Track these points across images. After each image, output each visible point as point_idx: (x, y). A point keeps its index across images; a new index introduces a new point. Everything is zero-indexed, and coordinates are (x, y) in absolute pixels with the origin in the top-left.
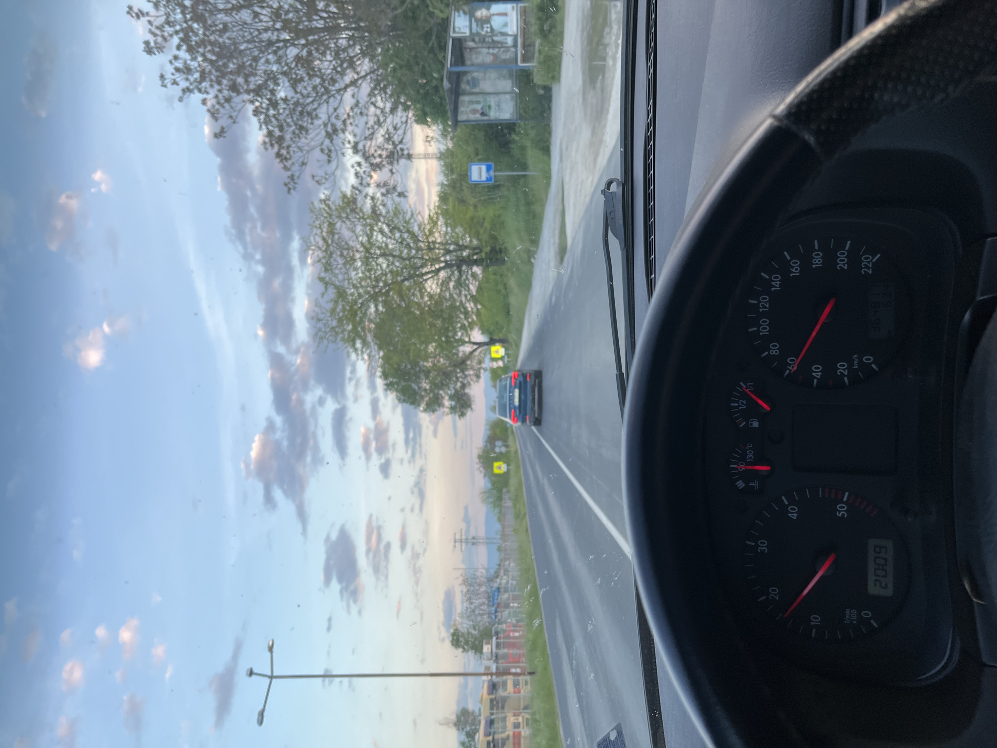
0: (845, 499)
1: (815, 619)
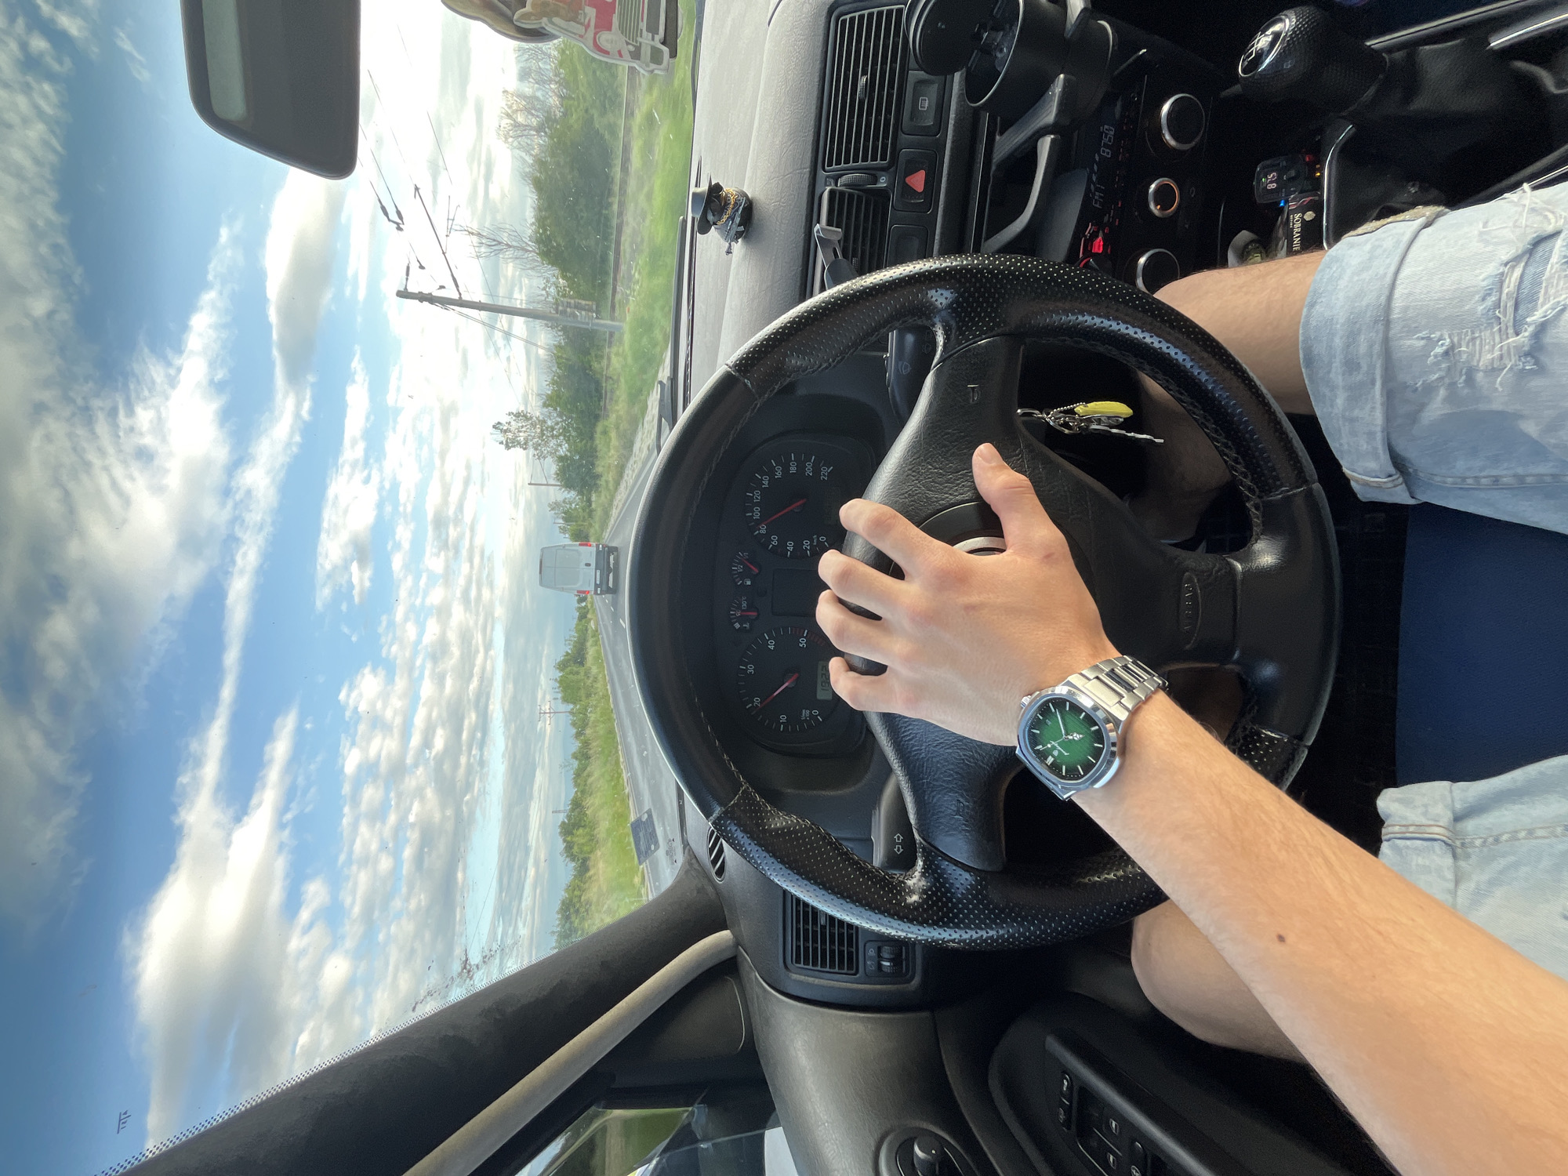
0: (805, 635)
1: (783, 718)
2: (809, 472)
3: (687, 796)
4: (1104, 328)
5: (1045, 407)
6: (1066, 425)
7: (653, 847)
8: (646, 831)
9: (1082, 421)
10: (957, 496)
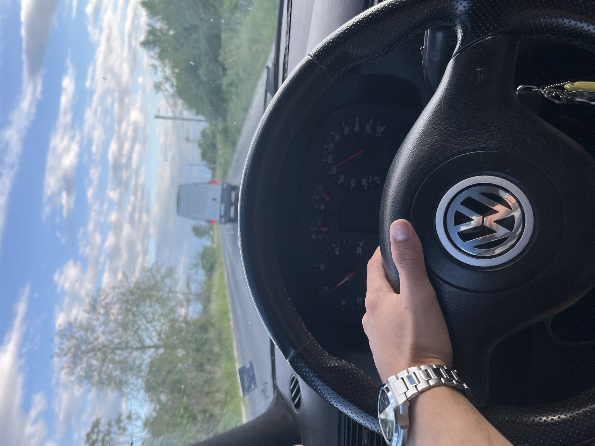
0: (361, 245)
1: (344, 302)
2: (368, 130)
3: (277, 347)
4: (578, 28)
5: (541, 85)
6: (557, 97)
7: (253, 386)
8: (249, 375)
9: (569, 95)
10: (465, 146)
